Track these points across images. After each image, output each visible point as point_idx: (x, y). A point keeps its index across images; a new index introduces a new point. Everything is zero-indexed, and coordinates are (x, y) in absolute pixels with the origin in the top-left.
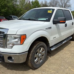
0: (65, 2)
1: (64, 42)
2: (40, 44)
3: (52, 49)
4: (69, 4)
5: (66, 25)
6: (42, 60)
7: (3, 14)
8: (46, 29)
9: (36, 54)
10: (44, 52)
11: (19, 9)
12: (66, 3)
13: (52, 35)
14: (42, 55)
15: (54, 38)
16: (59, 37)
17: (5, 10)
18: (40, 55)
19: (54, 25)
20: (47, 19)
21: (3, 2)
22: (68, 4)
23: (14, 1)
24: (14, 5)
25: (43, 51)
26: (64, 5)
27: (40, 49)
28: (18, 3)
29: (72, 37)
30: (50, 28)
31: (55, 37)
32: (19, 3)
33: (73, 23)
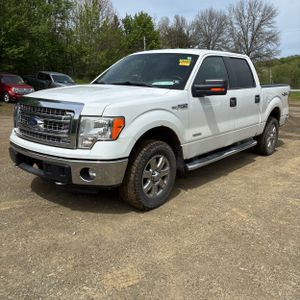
0: (257, 23)
1: (227, 154)
2: (157, 145)
3: (191, 167)
4: (270, 29)
5: (233, 103)
6: (161, 191)
7: (11, 66)
8: (173, 108)
9: (148, 169)
10: (167, 168)
11: (75, 49)
12: (259, 26)
13: (189, 126)
14: (163, 178)
15: (195, 135)
16: (210, 134)
17: (22, 49)
18: (157, 174)
19: (197, 99)
20: (177, 82)
21: (15, 20)
22: (266, 29)
23: (56, 17)
24: (54, 30)
25: (165, 165)
26: (250, 34)
27: (158, 160)
28: (71, 25)
29: (255, 142)
30: (185, 106)
31: (200, 134)
32: (73, 24)
33: (258, 96)
